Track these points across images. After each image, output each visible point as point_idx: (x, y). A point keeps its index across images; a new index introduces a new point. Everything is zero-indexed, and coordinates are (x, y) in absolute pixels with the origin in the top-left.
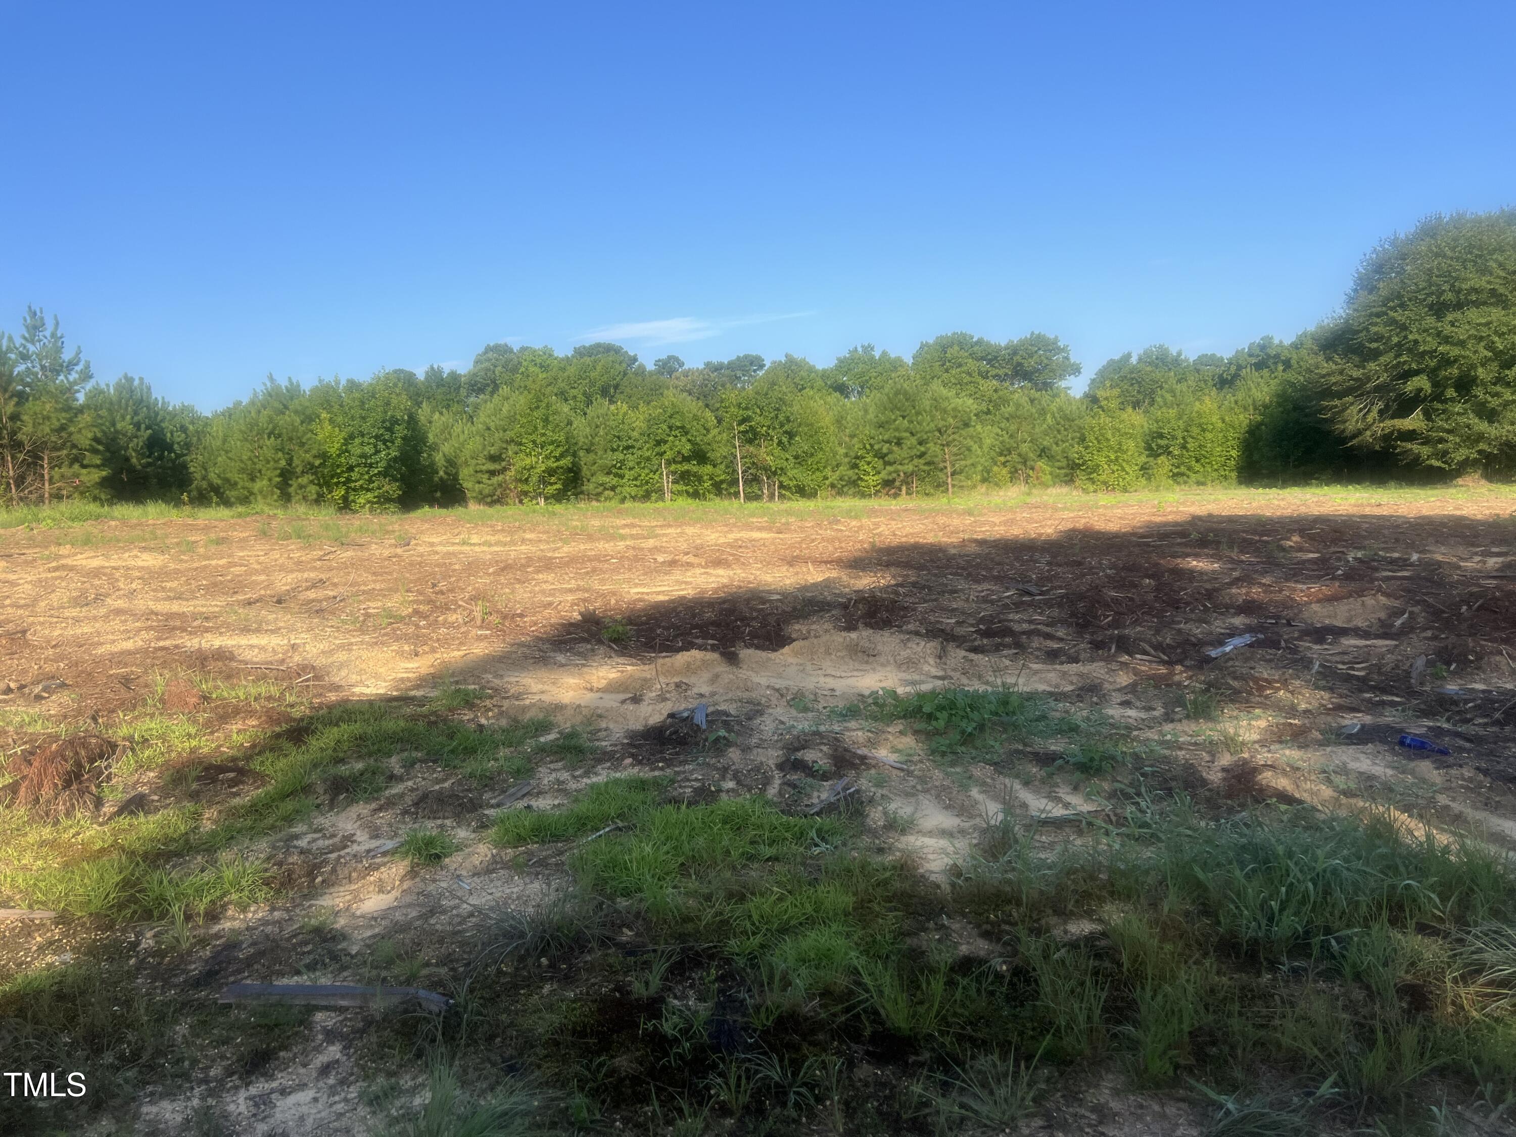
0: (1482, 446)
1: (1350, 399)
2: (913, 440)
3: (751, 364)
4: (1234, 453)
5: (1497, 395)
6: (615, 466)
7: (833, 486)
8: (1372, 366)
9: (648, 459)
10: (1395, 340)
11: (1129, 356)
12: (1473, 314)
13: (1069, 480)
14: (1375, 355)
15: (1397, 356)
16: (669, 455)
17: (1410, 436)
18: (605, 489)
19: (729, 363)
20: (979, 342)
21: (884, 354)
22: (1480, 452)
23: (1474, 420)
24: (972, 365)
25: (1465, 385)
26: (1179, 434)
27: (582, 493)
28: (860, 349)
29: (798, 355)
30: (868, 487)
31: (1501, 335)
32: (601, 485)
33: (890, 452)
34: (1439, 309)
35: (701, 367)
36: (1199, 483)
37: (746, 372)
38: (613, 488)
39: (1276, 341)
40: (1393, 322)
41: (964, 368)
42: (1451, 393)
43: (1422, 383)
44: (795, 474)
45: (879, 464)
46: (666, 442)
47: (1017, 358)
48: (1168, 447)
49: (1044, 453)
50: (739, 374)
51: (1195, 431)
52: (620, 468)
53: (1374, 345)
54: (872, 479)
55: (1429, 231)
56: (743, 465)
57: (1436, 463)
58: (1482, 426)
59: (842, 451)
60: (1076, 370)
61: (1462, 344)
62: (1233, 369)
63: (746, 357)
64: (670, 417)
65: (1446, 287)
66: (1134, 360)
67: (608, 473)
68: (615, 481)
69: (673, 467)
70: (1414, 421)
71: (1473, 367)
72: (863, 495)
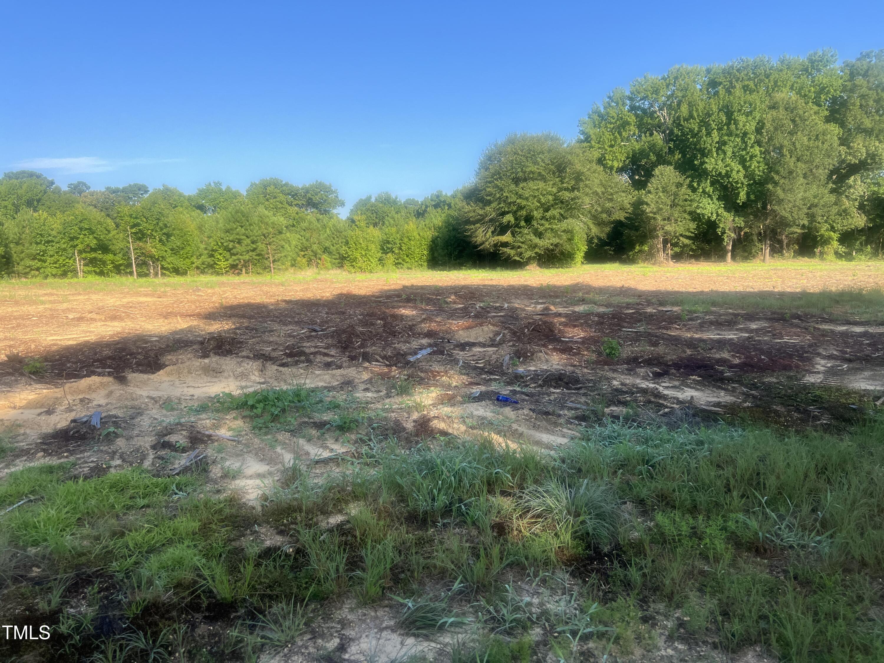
0: (537, 250)
1: (478, 225)
2: (248, 241)
3: (139, 190)
4: (425, 252)
5: (542, 225)
6: (39, 254)
7: (198, 268)
8: (488, 208)
9: (65, 250)
10: (498, 195)
11: (370, 197)
12: (531, 184)
13: (341, 266)
14: (489, 203)
15: (500, 204)
16: (80, 247)
17: (505, 245)
18: (32, 270)
19: (124, 188)
20: (286, 185)
21: (228, 188)
22: (536, 253)
23: (533, 237)
24: (282, 197)
25: (528, 219)
26: (398, 242)
27: (13, 272)
28: (212, 184)
29: (172, 185)
30: (221, 269)
31: (543, 195)
32: (29, 267)
33: (234, 247)
34: (517, 181)
35: (103, 190)
36: (409, 268)
37: (135, 195)
38: (38, 269)
39: (444, 194)
40: (497, 186)
41: (278, 199)
42: (523, 223)
43: (509, 218)
44: (172, 260)
45: (228, 255)
46: (78, 238)
47: (309, 195)
48: (392, 248)
49: (326, 250)
50: (131, 195)
51: (406, 240)
52: (43, 255)
53: (488, 198)
54: (223, 264)
55: (512, 142)
56: (135, 254)
57: (517, 259)
58: (536, 240)
59: (203, 246)
60: (343, 204)
61: (527, 199)
62: (424, 207)
63: (135, 185)
64: (80, 222)
65: (519, 170)
66: (373, 200)
67: (34, 259)
68: (39, 264)
69: (84, 255)
70: (507, 238)
71: (532, 211)
72: (218, 274)
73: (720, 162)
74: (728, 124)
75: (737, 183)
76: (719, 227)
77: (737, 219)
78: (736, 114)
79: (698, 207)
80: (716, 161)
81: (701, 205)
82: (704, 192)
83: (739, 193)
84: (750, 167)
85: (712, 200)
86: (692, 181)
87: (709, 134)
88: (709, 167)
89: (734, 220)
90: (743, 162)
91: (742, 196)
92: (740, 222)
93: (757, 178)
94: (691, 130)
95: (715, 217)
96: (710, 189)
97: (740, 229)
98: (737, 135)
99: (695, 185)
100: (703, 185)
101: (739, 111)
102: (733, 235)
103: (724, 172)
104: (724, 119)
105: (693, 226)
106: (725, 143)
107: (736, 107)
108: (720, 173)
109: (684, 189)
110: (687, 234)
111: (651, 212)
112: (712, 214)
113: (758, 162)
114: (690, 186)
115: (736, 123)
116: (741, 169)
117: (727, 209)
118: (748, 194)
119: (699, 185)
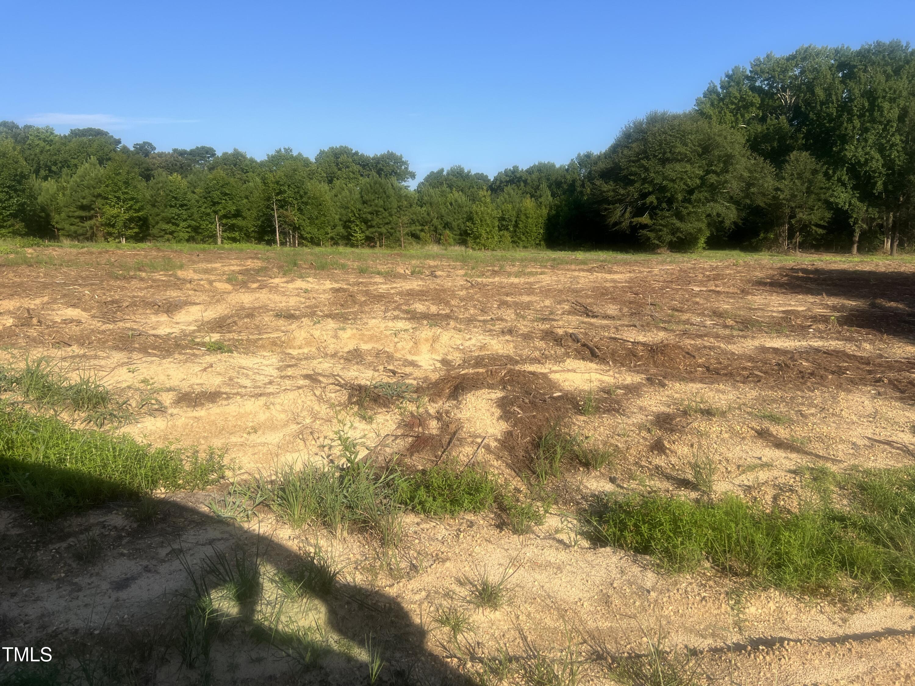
0: (679, 234)
1: (618, 205)
3: (207, 153)
5: (686, 208)
6: (173, 218)
7: (332, 238)
8: (631, 188)
9: (208, 214)
10: (643, 176)
12: (678, 167)
14: (631, 183)
15: (642, 184)
16: (222, 213)
17: (644, 226)
18: (166, 233)
19: (192, 151)
20: (356, 153)
21: (300, 154)
22: (678, 238)
23: (675, 221)
25: (670, 201)
26: (514, 219)
27: (149, 235)
28: (283, 150)
29: (241, 150)
30: (357, 241)
31: (690, 178)
32: (164, 230)
34: (664, 161)
35: (171, 152)
37: (203, 158)
38: (171, 233)
39: (520, 169)
40: (643, 166)
41: (351, 169)
42: (664, 205)
43: (652, 199)
44: (309, 230)
45: (364, 227)
46: (219, 203)
47: (380, 166)
48: (508, 225)
49: (447, 225)
50: (198, 158)
51: (523, 217)
52: (177, 219)
53: (632, 177)
54: (359, 236)
56: (279, 222)
57: (657, 242)
58: (678, 224)
59: (337, 217)
60: (413, 176)
61: (673, 181)
63: (203, 148)
64: (222, 186)
65: (668, 150)
66: (445, 173)
67: (168, 223)
68: (173, 228)
69: (224, 221)
70: (645, 219)
71: (676, 193)
72: (353, 246)
73: (860, 150)
74: (871, 110)
75: (874, 172)
76: (852, 217)
77: (870, 209)
78: (879, 100)
79: (832, 195)
80: (856, 148)
81: (835, 193)
82: (839, 180)
83: (876, 183)
84: (889, 156)
85: (846, 189)
86: (828, 169)
87: (850, 120)
88: (849, 155)
89: (867, 211)
90: (881, 150)
91: (880, 185)
92: (874, 212)
93: (897, 168)
94: (829, 115)
95: (847, 207)
96: (845, 178)
97: (873, 219)
98: (881, 123)
99: (831, 172)
100: (838, 173)
101: (884, 97)
102: (865, 226)
103: (863, 160)
104: (866, 104)
105: (828, 215)
106: (866, 130)
107: (880, 93)
108: (859, 161)
109: (820, 176)
110: (822, 223)
111: (784, 199)
112: (845, 203)
113: (898, 152)
114: (826, 174)
115: (881, 109)
116: (880, 158)
117: (861, 199)
118: (885, 184)
119: (834, 173)
